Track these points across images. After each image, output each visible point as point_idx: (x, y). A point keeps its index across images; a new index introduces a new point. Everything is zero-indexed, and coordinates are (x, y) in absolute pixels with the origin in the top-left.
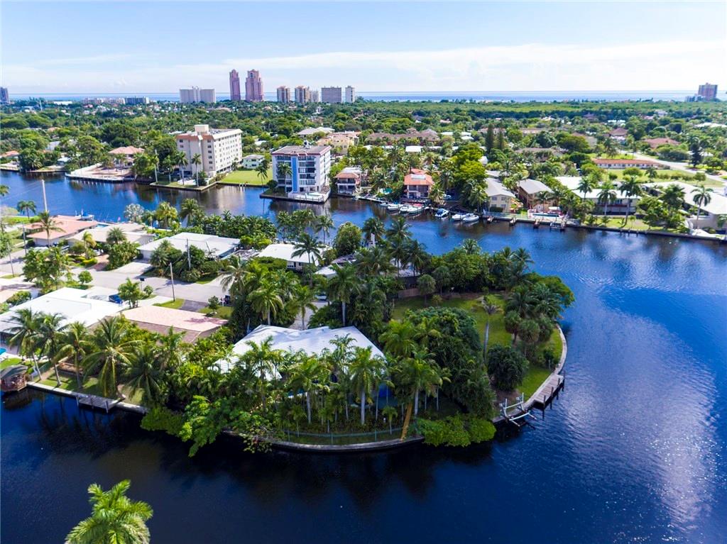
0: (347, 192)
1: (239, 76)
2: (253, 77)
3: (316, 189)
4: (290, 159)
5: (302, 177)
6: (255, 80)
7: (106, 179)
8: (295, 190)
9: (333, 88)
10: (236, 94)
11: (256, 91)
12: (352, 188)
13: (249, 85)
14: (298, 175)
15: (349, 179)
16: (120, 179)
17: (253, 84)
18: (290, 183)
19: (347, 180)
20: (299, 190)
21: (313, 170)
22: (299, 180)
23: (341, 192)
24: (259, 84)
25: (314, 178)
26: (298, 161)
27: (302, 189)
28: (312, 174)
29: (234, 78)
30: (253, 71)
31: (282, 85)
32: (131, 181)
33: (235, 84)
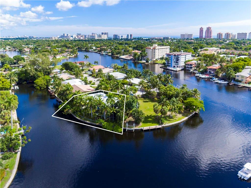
0: (189, 69)
1: (203, 29)
2: (209, 30)
3: (179, 67)
4: (170, 56)
5: (174, 62)
6: (209, 31)
7: (127, 59)
8: (172, 66)
9: (243, 33)
10: (201, 35)
11: (209, 35)
12: (191, 68)
13: (207, 32)
14: (173, 61)
15: (190, 64)
16: (129, 59)
17: (208, 32)
18: (170, 64)
19: (190, 65)
20: (173, 66)
21: (178, 60)
22: (173, 63)
23: (187, 69)
24: (211, 32)
25: (178, 63)
26: (173, 57)
27: (174, 66)
28: (178, 62)
29: (201, 30)
30: (209, 27)
31: (220, 32)
32: (132, 60)
33: (201, 32)
